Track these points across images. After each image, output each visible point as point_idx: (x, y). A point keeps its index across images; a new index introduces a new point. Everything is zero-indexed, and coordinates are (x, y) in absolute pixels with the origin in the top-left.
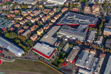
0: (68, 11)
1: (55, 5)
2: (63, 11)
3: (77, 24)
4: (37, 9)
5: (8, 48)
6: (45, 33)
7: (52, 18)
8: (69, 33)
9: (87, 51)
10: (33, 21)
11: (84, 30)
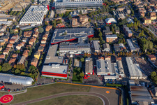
2: (48, 30)
3: (74, 38)
4: (12, 35)
6: (44, 55)
8: (72, 48)
9: (101, 60)
11: (86, 42)
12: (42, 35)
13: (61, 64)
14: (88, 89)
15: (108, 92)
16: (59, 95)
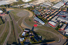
0: (61, 11)
1: (56, 8)
2: (59, 11)
3: (65, 16)
4: (49, 9)
5: (39, 21)
6: (53, 18)
7: (55, 13)
8: (62, 19)
10: (48, 13)
12: (57, 12)
13: (55, 23)
14: (58, 34)
15: (63, 38)
16: (48, 31)
